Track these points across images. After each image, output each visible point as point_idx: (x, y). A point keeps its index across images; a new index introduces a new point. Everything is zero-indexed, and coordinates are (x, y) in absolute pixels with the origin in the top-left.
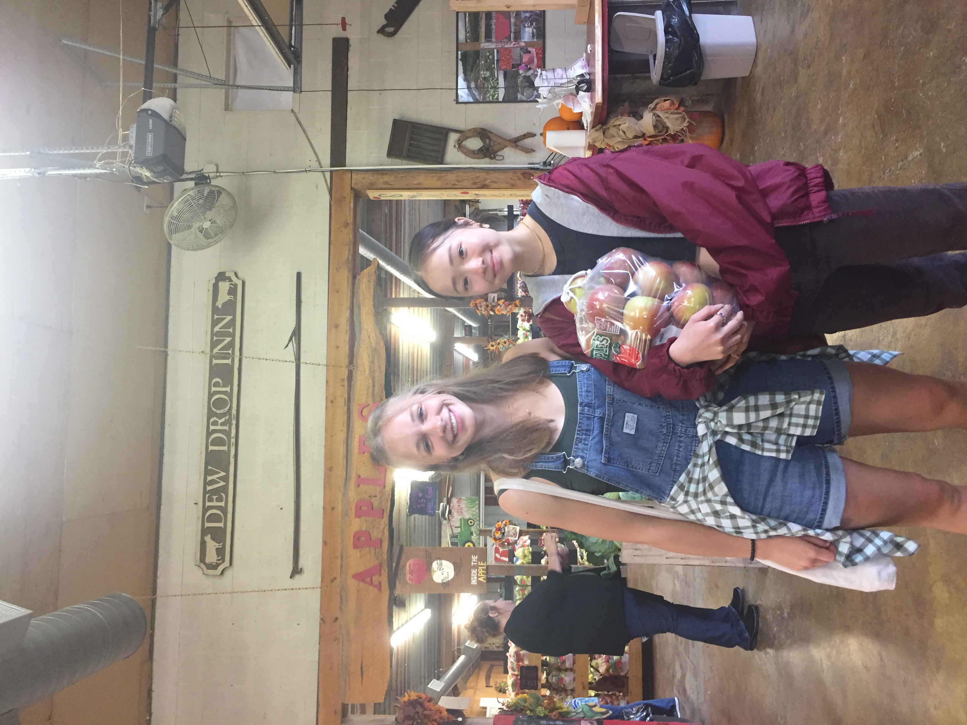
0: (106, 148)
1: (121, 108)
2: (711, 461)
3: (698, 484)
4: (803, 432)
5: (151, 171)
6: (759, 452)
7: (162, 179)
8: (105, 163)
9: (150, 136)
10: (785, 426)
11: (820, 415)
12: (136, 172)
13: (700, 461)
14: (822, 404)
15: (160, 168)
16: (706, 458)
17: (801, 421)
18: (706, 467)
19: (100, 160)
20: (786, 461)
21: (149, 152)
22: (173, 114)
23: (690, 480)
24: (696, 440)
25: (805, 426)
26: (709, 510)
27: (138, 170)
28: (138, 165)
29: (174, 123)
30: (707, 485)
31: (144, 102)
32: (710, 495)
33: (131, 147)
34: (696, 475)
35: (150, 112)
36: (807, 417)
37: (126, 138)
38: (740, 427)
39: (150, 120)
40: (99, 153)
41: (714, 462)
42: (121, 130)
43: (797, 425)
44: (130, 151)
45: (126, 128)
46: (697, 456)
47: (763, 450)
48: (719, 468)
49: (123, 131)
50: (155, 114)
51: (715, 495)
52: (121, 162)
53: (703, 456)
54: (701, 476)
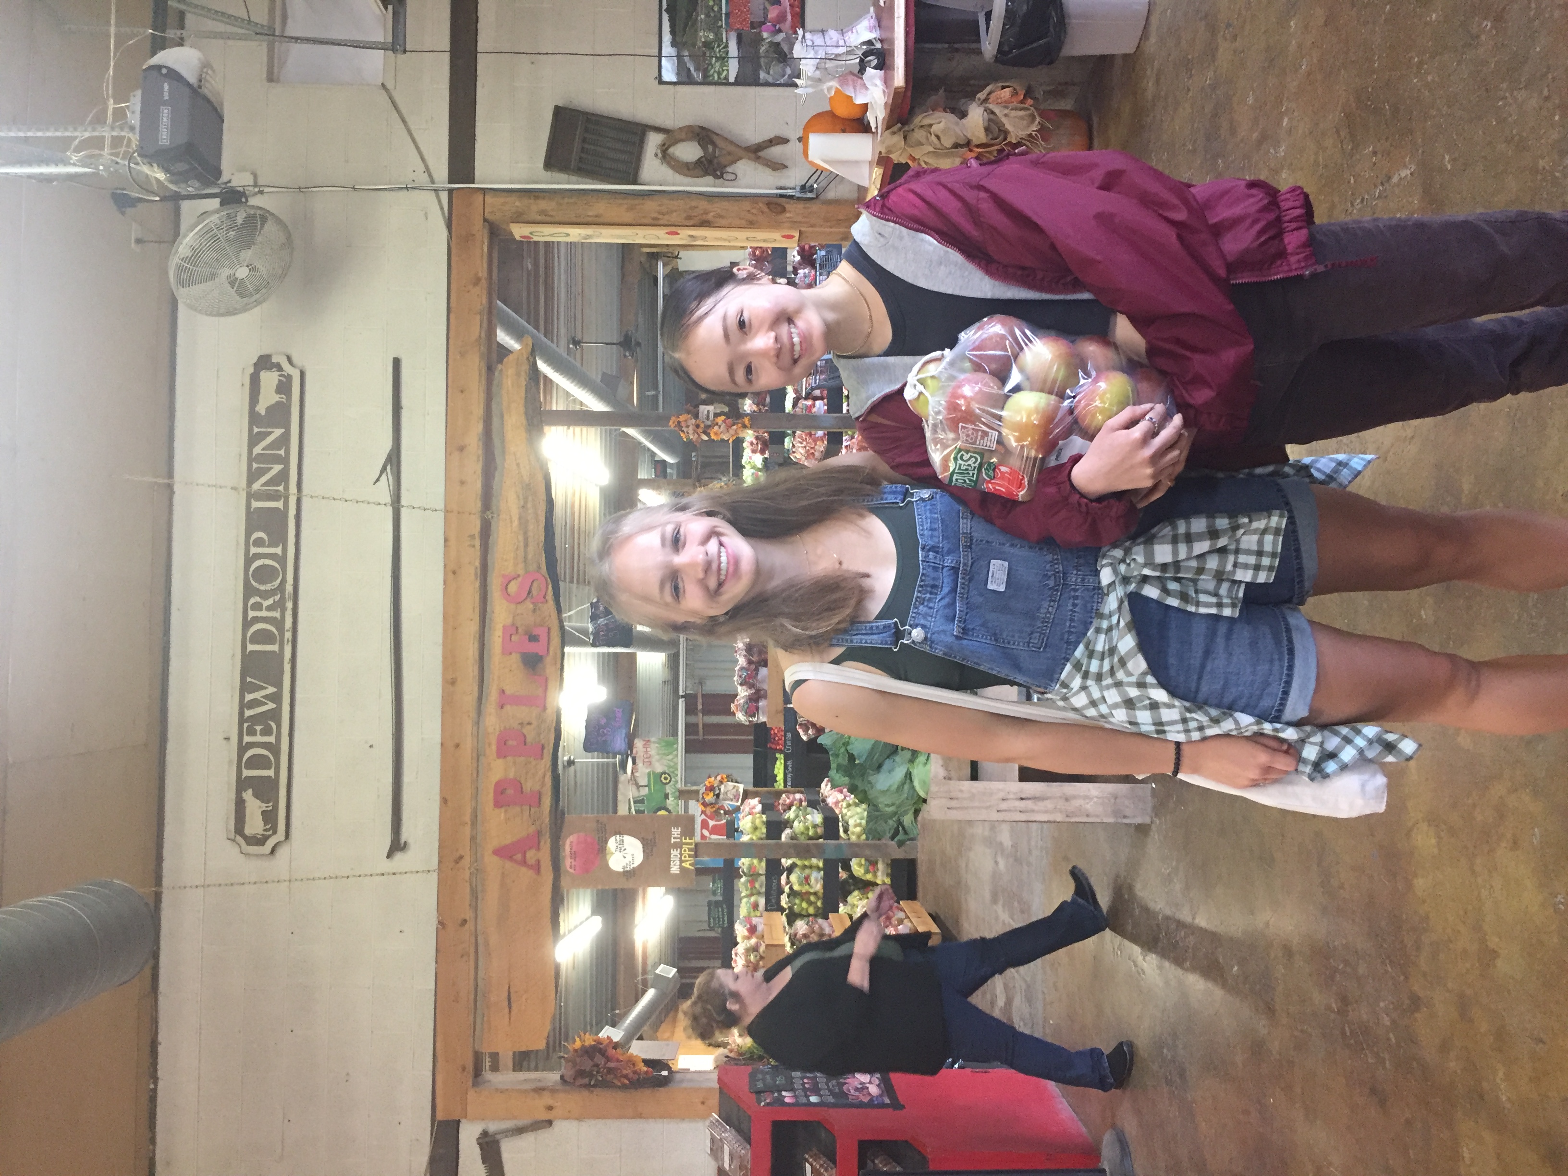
0: (90, 129)
1: (112, 64)
2: (1122, 624)
3: (1102, 659)
4: (1255, 576)
5: (166, 170)
6: (1192, 609)
7: (183, 185)
8: (87, 157)
9: (166, 111)
10: (1229, 567)
11: (1279, 550)
12: (139, 172)
13: (1105, 624)
14: (1282, 533)
15: (181, 167)
16: (1114, 619)
17: (1252, 560)
18: (1115, 633)
19: (77, 150)
20: (1230, 619)
21: (164, 138)
22: (204, 76)
23: (1091, 654)
24: (1099, 593)
25: (1257, 568)
26: (1118, 699)
27: (145, 169)
28: (145, 161)
29: (205, 91)
30: (1116, 659)
31: (154, 53)
32: (1120, 675)
33: (132, 128)
34: (1100, 644)
35: (164, 71)
36: (1260, 553)
37: (120, 114)
38: (1164, 567)
39: (166, 87)
40: (76, 137)
41: (1127, 625)
42: (111, 101)
43: (1246, 566)
44: (131, 135)
45: (122, 96)
46: (1101, 616)
47: (1198, 604)
48: (1133, 632)
49: (115, 103)
50: (173, 75)
51: (1129, 674)
52: (112, 154)
53: (1110, 615)
54: (1107, 647)
